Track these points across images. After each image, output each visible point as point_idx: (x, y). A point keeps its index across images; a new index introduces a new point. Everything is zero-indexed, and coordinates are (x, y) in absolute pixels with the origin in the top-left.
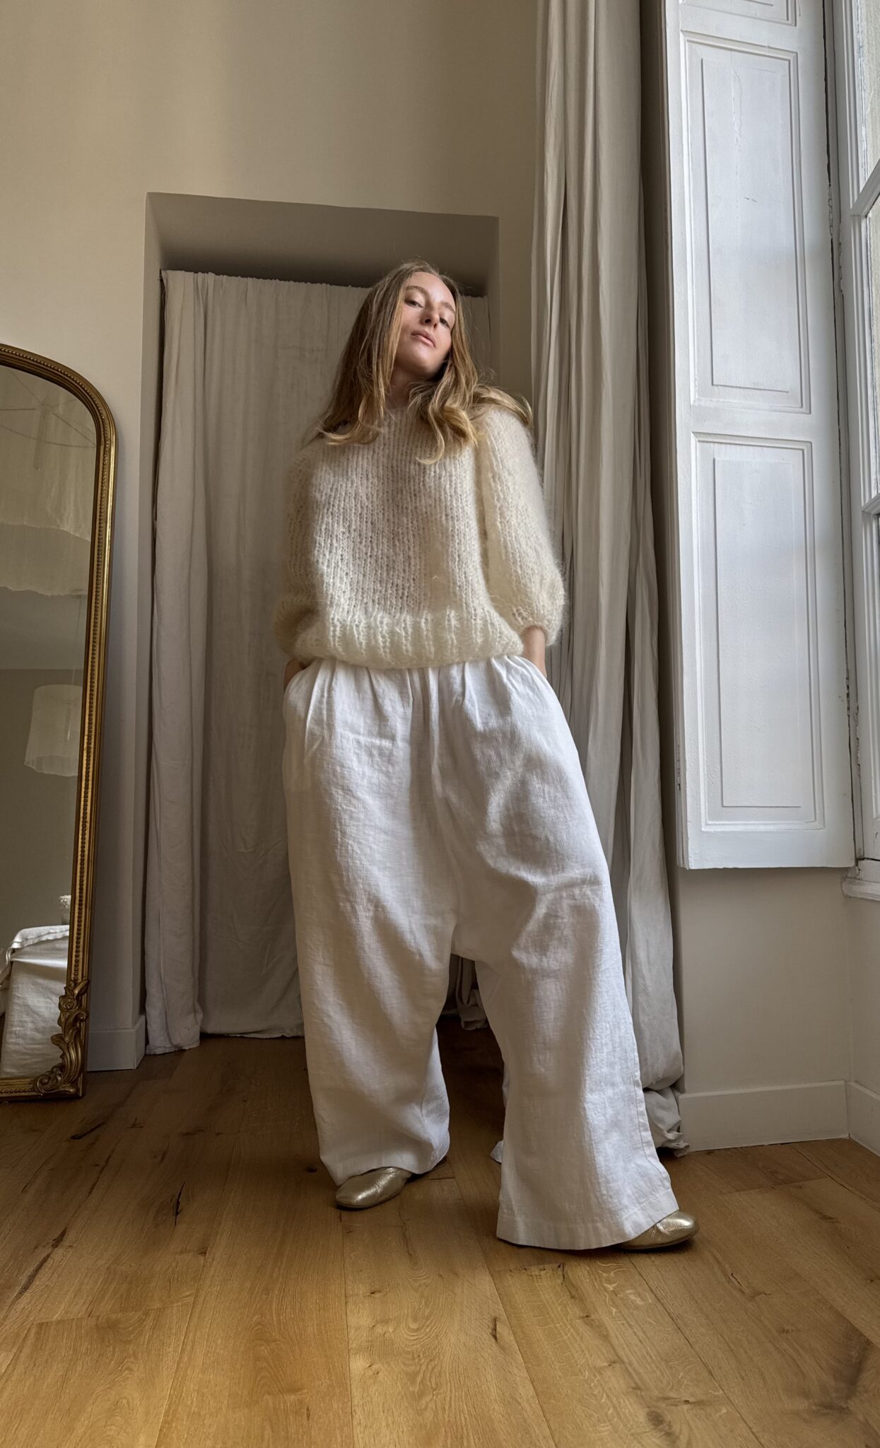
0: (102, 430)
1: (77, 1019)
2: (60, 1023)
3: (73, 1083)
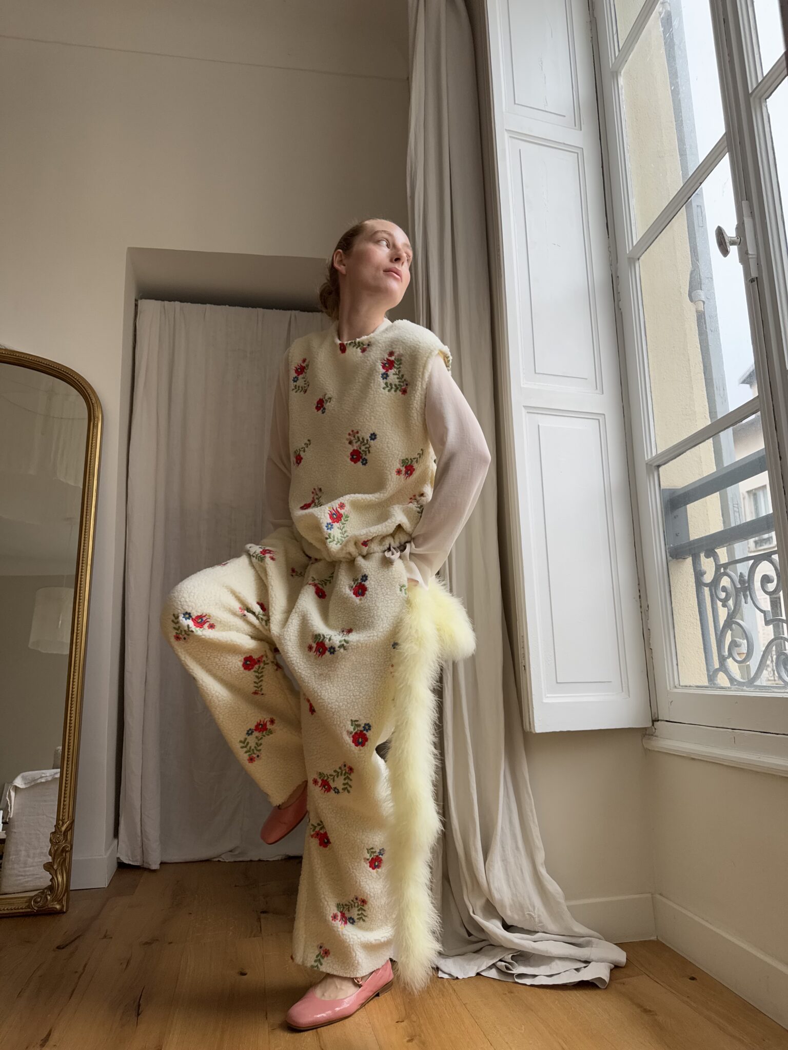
0: (92, 410)
1: (64, 850)
2: (50, 854)
3: (60, 901)
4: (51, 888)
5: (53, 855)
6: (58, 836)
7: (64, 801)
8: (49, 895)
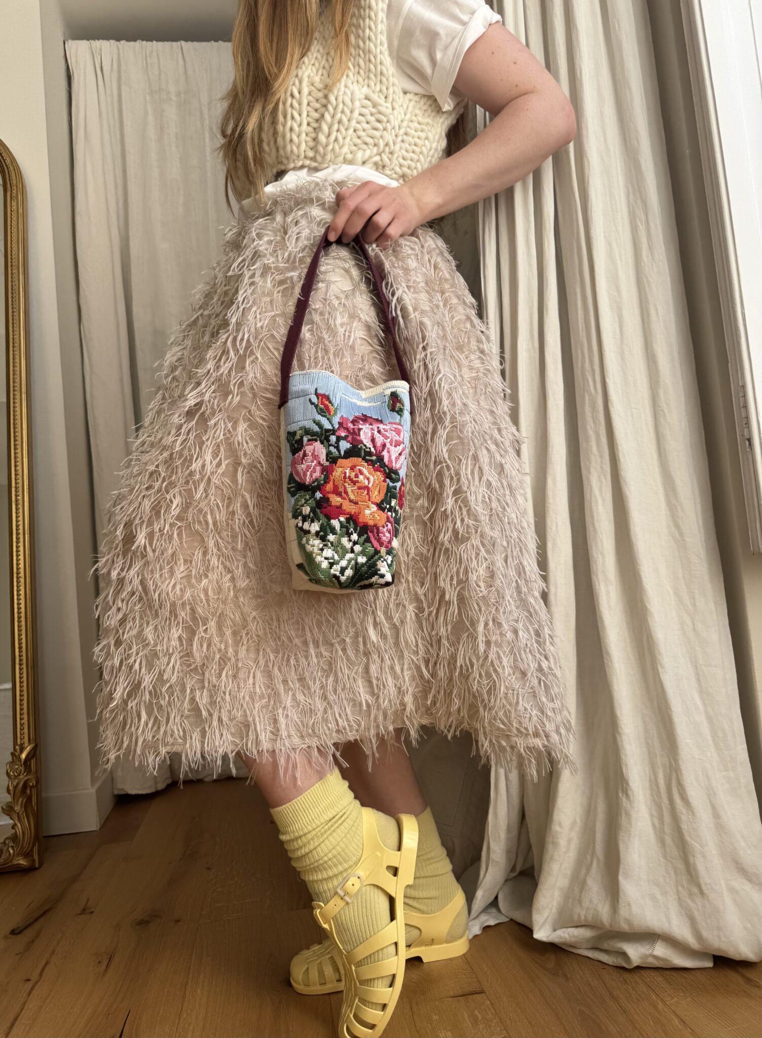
1: (26, 786)
2: (8, 791)
3: (27, 855)
4: (14, 838)
5: (12, 793)
6: (17, 767)
7: (21, 719)
8: (13, 847)
